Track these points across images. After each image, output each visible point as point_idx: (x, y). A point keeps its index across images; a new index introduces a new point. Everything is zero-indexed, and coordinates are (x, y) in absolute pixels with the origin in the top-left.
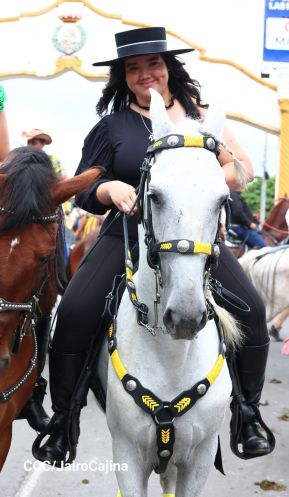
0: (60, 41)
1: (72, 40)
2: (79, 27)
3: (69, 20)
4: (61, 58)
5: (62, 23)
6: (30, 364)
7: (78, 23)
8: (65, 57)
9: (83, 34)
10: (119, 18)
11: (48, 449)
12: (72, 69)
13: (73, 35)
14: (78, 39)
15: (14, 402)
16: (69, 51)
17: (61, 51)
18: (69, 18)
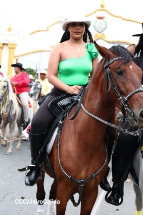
0: (96, 27)
1: (102, 26)
2: (104, 21)
3: (100, 18)
4: (97, 34)
5: (97, 19)
6: (104, 162)
7: (104, 19)
8: (99, 34)
9: (106, 24)
10: (121, 18)
11: (112, 198)
12: (101, 38)
13: (102, 25)
14: (104, 26)
15: (98, 177)
16: (100, 31)
17: (97, 31)
18: (100, 17)
